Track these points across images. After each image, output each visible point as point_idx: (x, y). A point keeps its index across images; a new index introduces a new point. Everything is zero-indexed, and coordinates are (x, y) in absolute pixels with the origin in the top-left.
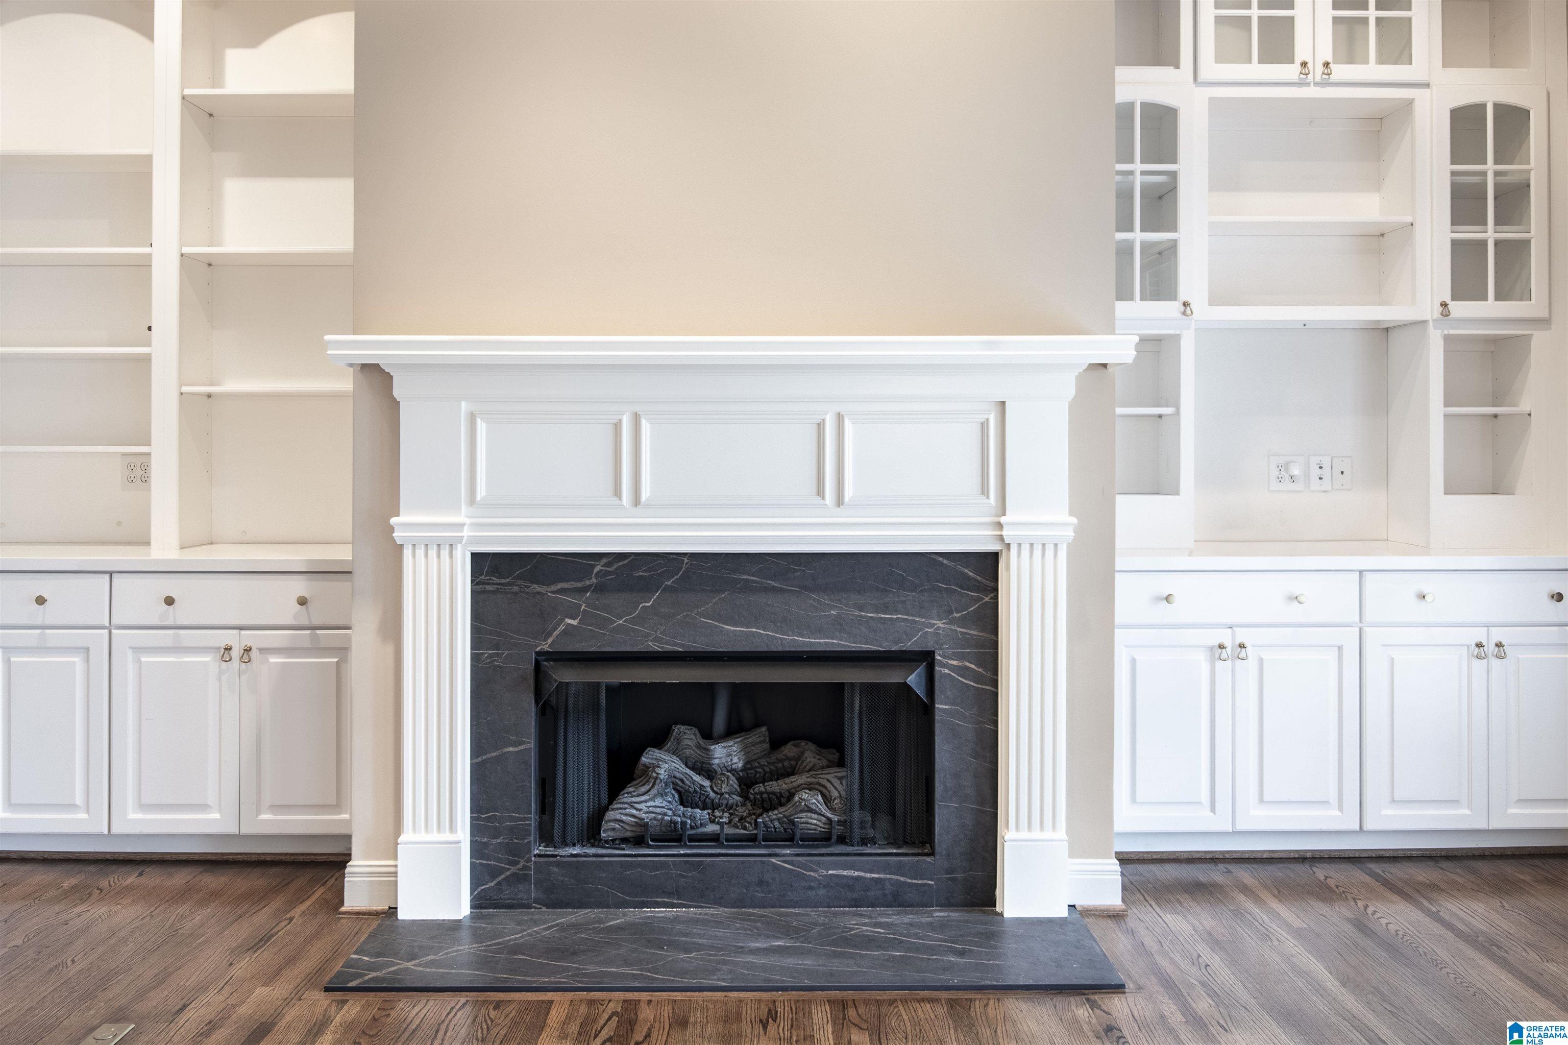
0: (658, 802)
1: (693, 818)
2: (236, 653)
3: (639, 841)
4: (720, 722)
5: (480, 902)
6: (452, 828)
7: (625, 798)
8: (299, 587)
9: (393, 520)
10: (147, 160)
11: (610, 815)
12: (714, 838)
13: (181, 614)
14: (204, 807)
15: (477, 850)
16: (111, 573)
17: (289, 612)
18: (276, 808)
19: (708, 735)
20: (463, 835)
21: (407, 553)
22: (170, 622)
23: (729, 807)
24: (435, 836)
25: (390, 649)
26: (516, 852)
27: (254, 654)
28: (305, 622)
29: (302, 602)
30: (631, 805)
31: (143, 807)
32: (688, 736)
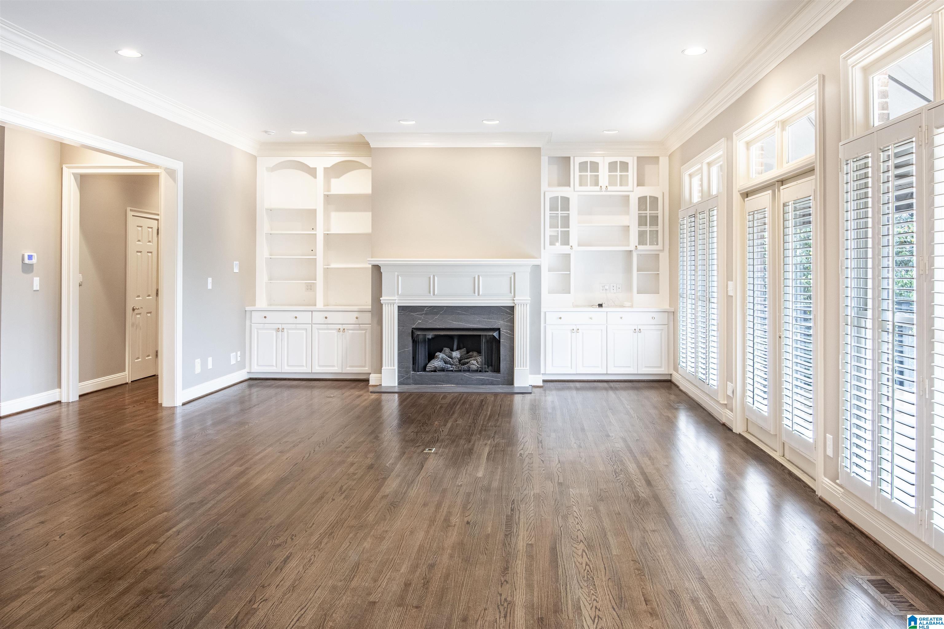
0: (439, 363)
1: (447, 366)
2: (341, 330)
3: (435, 371)
4: (455, 347)
5: (400, 383)
6: (394, 366)
7: (432, 362)
8: (356, 315)
9: (381, 298)
10: (316, 210)
11: (428, 365)
12: (452, 371)
13: (328, 321)
14: (334, 366)
15: (399, 372)
16: (312, 311)
17: (354, 320)
18: (351, 366)
19: (452, 350)
20: (396, 367)
21: (384, 306)
22: (326, 323)
23: (456, 365)
24: (390, 368)
25: (379, 327)
26: (407, 372)
27: (346, 330)
28: (357, 323)
29: (357, 318)
30: (433, 363)
31: (320, 366)
32: (447, 350)
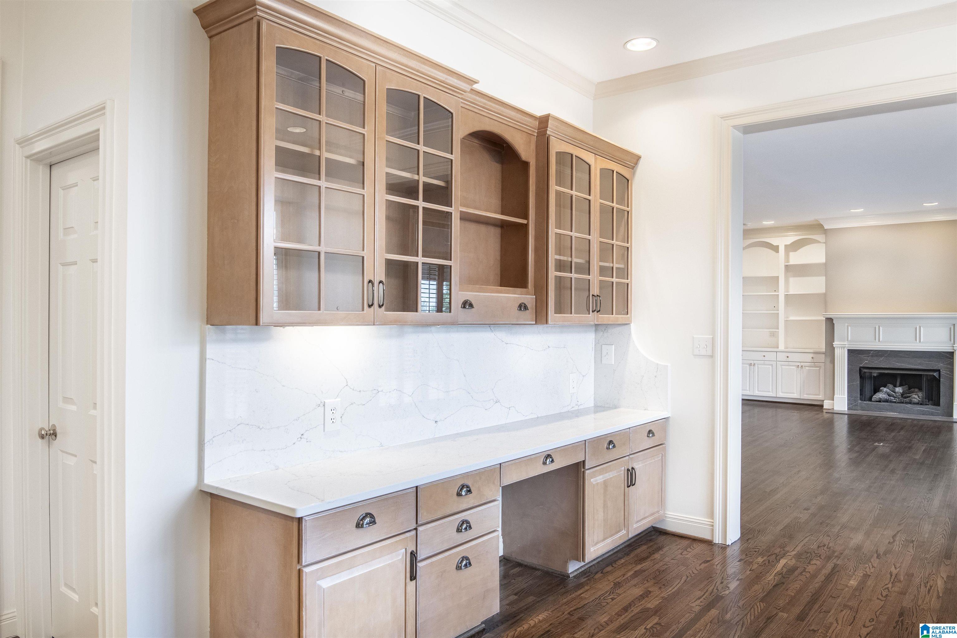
0: (884, 395)
1: (891, 399)
2: (800, 366)
3: (880, 402)
4: (898, 384)
5: (849, 409)
6: (844, 395)
7: (877, 394)
8: (812, 355)
9: (833, 343)
10: (778, 277)
11: (873, 397)
12: (895, 402)
13: (789, 359)
14: (794, 393)
15: (848, 400)
16: (776, 352)
17: (810, 359)
18: (807, 394)
19: (895, 386)
20: (846, 396)
21: (836, 349)
22: (787, 361)
23: (899, 398)
24: (841, 396)
25: (832, 365)
26: (855, 401)
27: (803, 367)
28: (813, 362)
29: (812, 358)
30: (878, 395)
31: (782, 392)
32: (891, 386)
